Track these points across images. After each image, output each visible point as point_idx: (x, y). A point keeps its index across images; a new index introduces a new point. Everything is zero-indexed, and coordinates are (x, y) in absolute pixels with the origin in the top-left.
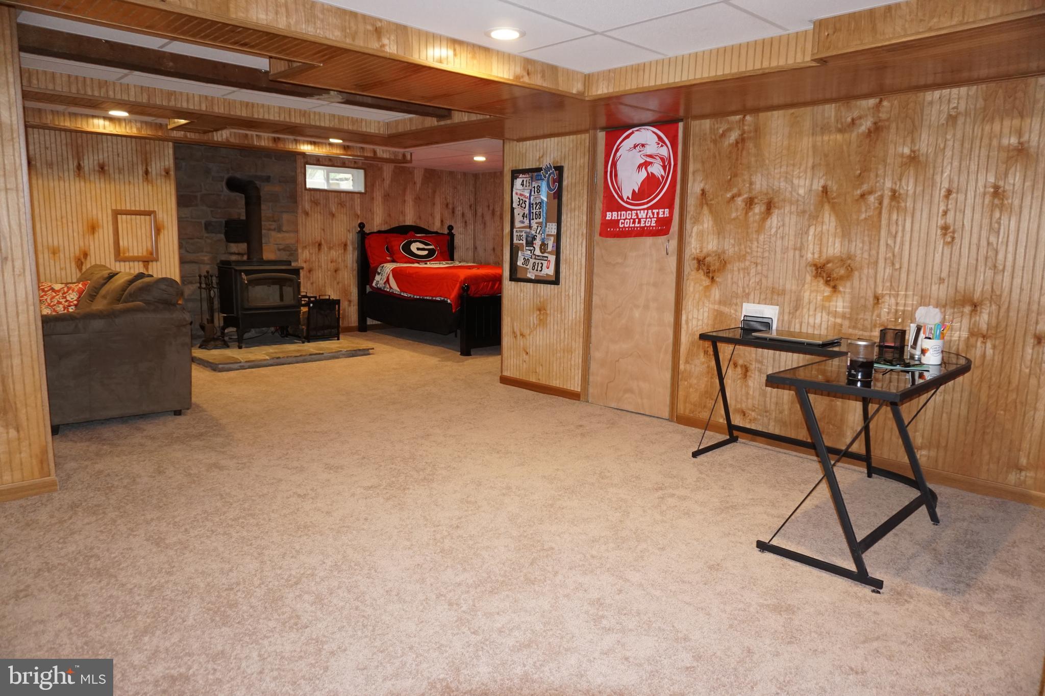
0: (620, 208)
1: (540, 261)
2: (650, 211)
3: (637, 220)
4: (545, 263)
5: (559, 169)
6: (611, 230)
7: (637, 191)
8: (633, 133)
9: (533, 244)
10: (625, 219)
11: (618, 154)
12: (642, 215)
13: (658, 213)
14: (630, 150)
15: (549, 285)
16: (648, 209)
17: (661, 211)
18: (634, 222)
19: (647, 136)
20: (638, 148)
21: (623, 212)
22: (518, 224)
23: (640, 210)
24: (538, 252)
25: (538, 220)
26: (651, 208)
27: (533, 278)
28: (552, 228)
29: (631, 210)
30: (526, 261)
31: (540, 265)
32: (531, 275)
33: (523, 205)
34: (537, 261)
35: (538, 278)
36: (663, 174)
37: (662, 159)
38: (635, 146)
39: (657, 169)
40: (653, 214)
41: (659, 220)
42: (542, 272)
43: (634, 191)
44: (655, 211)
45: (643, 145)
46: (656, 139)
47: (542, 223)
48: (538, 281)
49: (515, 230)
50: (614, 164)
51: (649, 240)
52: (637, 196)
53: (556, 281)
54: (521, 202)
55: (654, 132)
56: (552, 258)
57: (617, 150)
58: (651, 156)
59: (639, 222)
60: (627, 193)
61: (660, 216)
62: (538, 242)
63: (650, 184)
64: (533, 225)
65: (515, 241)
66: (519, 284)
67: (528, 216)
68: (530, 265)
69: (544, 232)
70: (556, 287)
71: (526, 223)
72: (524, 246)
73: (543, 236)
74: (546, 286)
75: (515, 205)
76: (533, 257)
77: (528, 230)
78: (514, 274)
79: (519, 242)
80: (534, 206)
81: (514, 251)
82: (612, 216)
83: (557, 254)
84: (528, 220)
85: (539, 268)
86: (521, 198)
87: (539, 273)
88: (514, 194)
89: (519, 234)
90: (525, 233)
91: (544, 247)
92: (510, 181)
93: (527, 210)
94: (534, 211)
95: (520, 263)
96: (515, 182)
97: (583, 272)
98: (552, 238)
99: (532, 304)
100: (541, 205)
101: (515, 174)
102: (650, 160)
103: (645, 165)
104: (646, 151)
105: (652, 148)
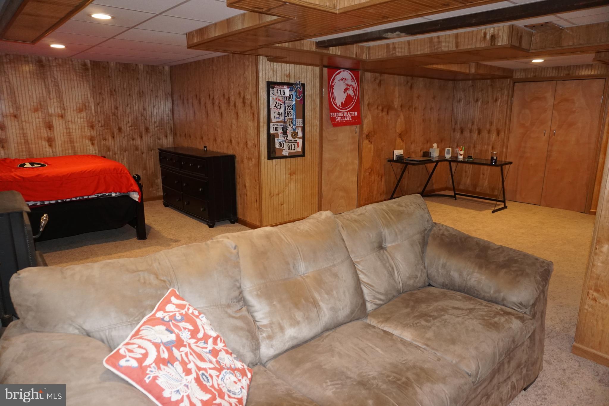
0: (336, 111)
1: (293, 144)
2: (349, 113)
3: (343, 117)
4: (296, 144)
5: (303, 85)
6: (334, 123)
7: (343, 102)
8: (341, 72)
9: (286, 132)
10: (338, 116)
11: (334, 82)
12: (345, 115)
13: (352, 114)
14: (340, 81)
15: (296, 158)
16: (347, 112)
18: (342, 119)
19: (346, 74)
20: (343, 80)
21: (337, 113)
22: (273, 120)
23: (345, 112)
24: (290, 138)
25: (290, 117)
26: (349, 111)
27: (287, 155)
28: (299, 122)
29: (341, 112)
30: (281, 144)
31: (293, 146)
32: (285, 153)
33: (279, 107)
34: (290, 144)
35: (290, 155)
36: (354, 94)
37: (353, 88)
38: (342, 79)
39: (351, 92)
40: (350, 114)
41: (352, 117)
42: (296, 150)
43: (342, 102)
44: (351, 113)
45: (346, 79)
46: (351, 78)
47: (292, 119)
48: (291, 156)
49: (271, 124)
50: (332, 87)
51: (348, 128)
52: (344, 105)
53: (302, 155)
54: (278, 104)
55: (350, 74)
56: (300, 141)
57: (334, 79)
58: (348, 85)
61: (353, 115)
62: (290, 131)
63: (349, 99)
64: (286, 120)
65: (272, 131)
66: (274, 160)
67: (283, 114)
68: (285, 146)
69: (295, 125)
70: (301, 158)
71: (282, 119)
72: (280, 134)
73: (294, 127)
74: (294, 158)
75: (272, 106)
76: (287, 141)
77: (282, 124)
78: (272, 154)
79: (275, 132)
80: (287, 108)
81: (271, 138)
82: (333, 115)
83: (303, 138)
84: (283, 117)
85: (293, 148)
86: (278, 102)
87: (293, 151)
88: (271, 99)
89: (275, 127)
90: (281, 125)
91: (295, 134)
92: (265, 89)
93: (282, 111)
94: (286, 111)
95: (277, 146)
96: (271, 90)
97: (317, 147)
98: (300, 128)
99: (284, 172)
100: (291, 107)
101: (270, 85)
102: (348, 87)
103: (346, 89)
104: (347, 82)
105: (349, 82)
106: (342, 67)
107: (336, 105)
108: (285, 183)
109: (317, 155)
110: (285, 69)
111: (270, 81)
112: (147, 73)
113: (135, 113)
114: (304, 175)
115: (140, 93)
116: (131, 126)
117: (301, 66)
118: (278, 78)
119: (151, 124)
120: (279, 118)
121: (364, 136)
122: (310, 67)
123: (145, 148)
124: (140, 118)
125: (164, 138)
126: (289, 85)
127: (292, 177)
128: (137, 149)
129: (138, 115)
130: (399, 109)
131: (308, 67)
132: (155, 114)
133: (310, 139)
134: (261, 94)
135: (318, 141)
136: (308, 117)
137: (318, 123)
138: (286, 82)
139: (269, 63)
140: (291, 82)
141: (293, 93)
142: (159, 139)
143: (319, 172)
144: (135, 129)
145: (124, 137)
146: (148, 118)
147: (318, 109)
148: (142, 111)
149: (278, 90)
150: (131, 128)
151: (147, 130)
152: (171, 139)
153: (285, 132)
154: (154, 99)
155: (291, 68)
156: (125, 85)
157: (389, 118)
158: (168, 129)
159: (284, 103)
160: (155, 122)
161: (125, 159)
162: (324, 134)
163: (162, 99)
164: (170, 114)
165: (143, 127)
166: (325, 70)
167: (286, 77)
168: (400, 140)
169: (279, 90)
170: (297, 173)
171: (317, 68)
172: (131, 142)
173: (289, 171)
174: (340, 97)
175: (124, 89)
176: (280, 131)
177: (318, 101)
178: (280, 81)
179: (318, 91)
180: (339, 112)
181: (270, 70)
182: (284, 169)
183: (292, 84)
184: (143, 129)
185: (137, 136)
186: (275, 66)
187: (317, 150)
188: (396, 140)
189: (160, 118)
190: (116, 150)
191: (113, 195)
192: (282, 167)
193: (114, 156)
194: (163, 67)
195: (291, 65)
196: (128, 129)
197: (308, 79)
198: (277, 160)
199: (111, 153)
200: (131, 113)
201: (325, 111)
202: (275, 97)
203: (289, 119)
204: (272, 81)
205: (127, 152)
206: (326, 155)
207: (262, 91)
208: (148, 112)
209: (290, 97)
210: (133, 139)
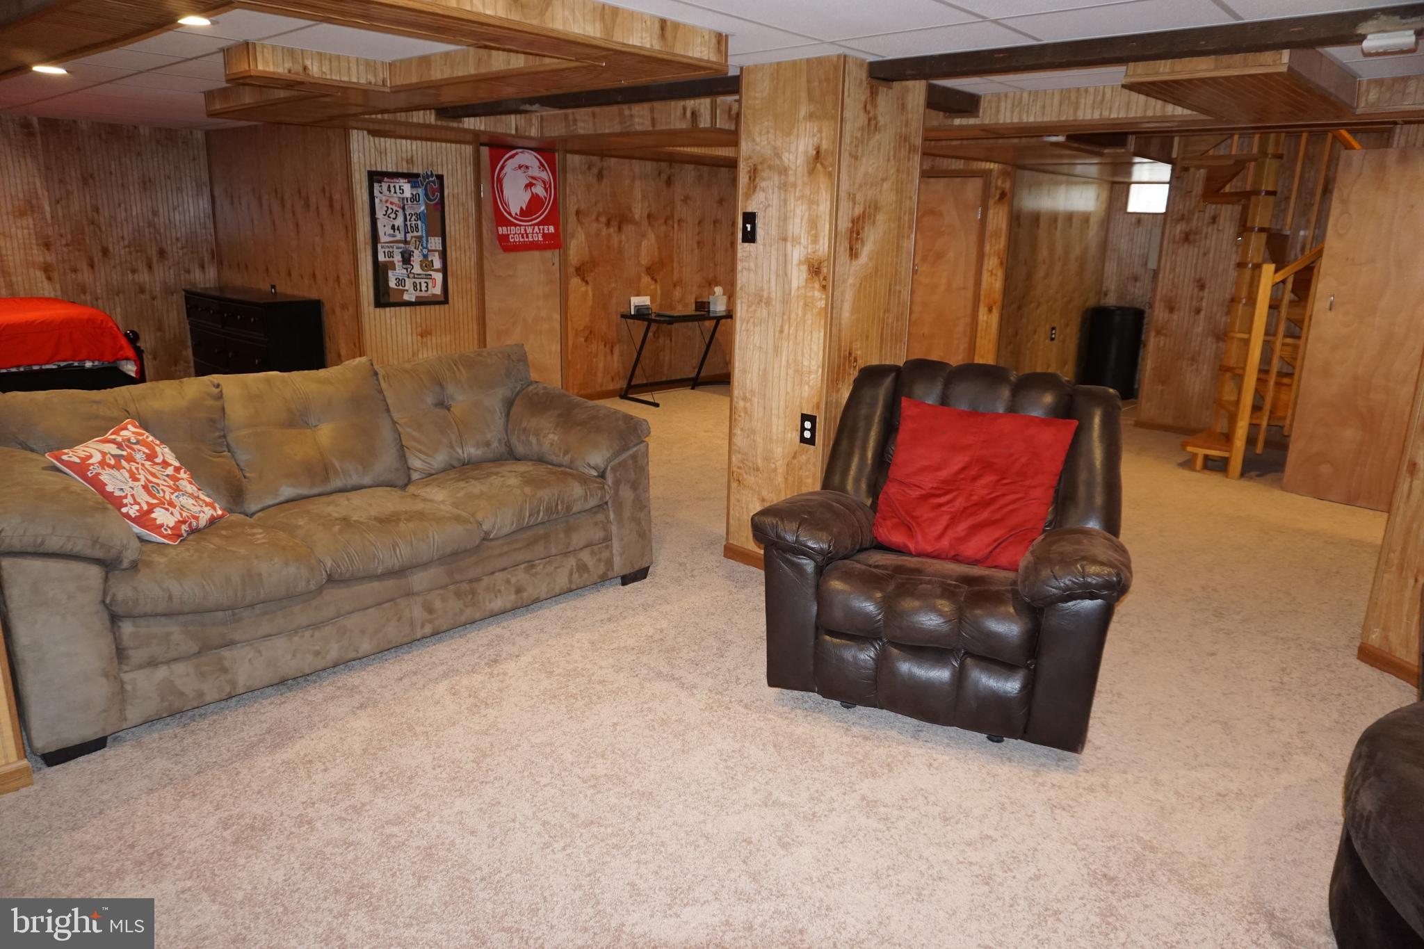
0: (509, 224)
1: (423, 281)
2: (536, 227)
3: (525, 236)
4: (430, 282)
5: (440, 178)
6: (506, 245)
7: (524, 208)
8: (517, 154)
9: (410, 260)
10: (515, 234)
11: (504, 172)
12: (529, 230)
13: (543, 229)
14: (515, 169)
15: (432, 307)
16: (534, 225)
17: (546, 227)
18: (523, 237)
19: (528, 158)
20: (523, 169)
21: (512, 228)
22: (383, 238)
23: (528, 226)
24: (417, 269)
25: (415, 234)
26: (538, 224)
27: (413, 300)
28: (435, 243)
29: (520, 226)
30: (400, 282)
31: (424, 286)
32: (409, 296)
33: (393, 216)
34: (418, 281)
35: (419, 300)
36: (545, 195)
37: (544, 182)
38: (520, 167)
39: (539, 190)
40: (539, 229)
41: (544, 235)
42: (429, 292)
43: (521, 208)
44: (541, 227)
45: (527, 167)
46: (538, 164)
47: (420, 238)
48: (420, 302)
49: (379, 247)
50: (500, 181)
51: (536, 254)
52: (527, 213)
53: (444, 299)
54: (390, 211)
55: (536, 157)
56: (438, 277)
57: (502, 168)
58: (533, 178)
59: (527, 237)
60: (515, 210)
61: (546, 231)
62: (417, 258)
63: (535, 204)
64: (408, 239)
65: (381, 258)
66: (388, 309)
67: (402, 228)
68: (409, 284)
69: (426, 248)
70: (442, 306)
71: (399, 236)
72: (397, 263)
73: (425, 251)
74: (428, 307)
75: (380, 214)
76: (411, 276)
77: (402, 245)
78: (384, 298)
79: (387, 259)
80: (408, 218)
81: (380, 271)
82: (503, 230)
83: (444, 270)
84: (403, 233)
85: (424, 288)
86: (390, 206)
87: (423, 294)
88: (377, 201)
89: (387, 250)
90: (398, 248)
91: (425, 264)
92: (365, 184)
93: (399, 222)
94: (408, 223)
95: (392, 284)
96: (376, 185)
97: (473, 287)
98: (437, 254)
99: (409, 331)
100: (419, 216)
101: (375, 177)
102: (534, 182)
103: (529, 186)
104: (530, 172)
105: (535, 171)
106: (520, 145)
107: (510, 214)
108: (410, 350)
109: (474, 301)
110: (404, 149)
111: (374, 169)
112: (158, 142)
113: (135, 220)
114: (448, 337)
115: (144, 183)
116: (129, 246)
117: (434, 144)
118: (389, 166)
119: (169, 242)
120: (394, 236)
121: (571, 270)
122: (453, 145)
123: (158, 289)
124: (147, 230)
125: (197, 270)
126: (411, 177)
127: (425, 340)
128: (142, 291)
129: (141, 224)
130: (645, 222)
131: (449, 145)
132: (178, 223)
133: (459, 272)
134: (358, 192)
135: (474, 276)
136: (453, 233)
137: (474, 245)
138: (405, 171)
139: (371, 138)
140: (415, 171)
141: (421, 191)
142: (188, 272)
143: (479, 333)
144: (137, 252)
145: (115, 267)
146: (162, 230)
147: (472, 221)
148: (151, 216)
149: (389, 187)
150: (127, 249)
151: (162, 253)
152: (212, 273)
153: (407, 258)
154: (175, 194)
155: (414, 147)
156: (113, 166)
157: (623, 237)
158: (205, 253)
159: (404, 209)
160: (177, 239)
161: (118, 310)
162: (486, 266)
163: (190, 193)
164: (210, 225)
165: (154, 248)
166: (485, 151)
167: (405, 163)
168: (650, 280)
169: (392, 185)
170: (434, 332)
171: (467, 146)
172: (130, 277)
173: (419, 330)
174: (516, 197)
175: (111, 173)
176: (397, 258)
177: (472, 206)
178: (395, 170)
179: (471, 187)
180: (516, 225)
181: (373, 151)
182: (409, 326)
183: (417, 175)
184: (153, 252)
185: (141, 266)
186: (383, 144)
187: (474, 293)
188: (639, 279)
189: (188, 231)
190: (99, 291)
191: (88, 364)
192: (404, 322)
193: (95, 302)
194: (191, 133)
195: (414, 143)
196: (123, 252)
197: (450, 166)
198: (393, 309)
199: (88, 298)
200: (126, 220)
201: (487, 225)
202: (384, 199)
203: (415, 237)
204: (379, 169)
205: (121, 295)
206: (492, 304)
207: (358, 187)
208: (162, 220)
209: (415, 198)
210: (134, 271)
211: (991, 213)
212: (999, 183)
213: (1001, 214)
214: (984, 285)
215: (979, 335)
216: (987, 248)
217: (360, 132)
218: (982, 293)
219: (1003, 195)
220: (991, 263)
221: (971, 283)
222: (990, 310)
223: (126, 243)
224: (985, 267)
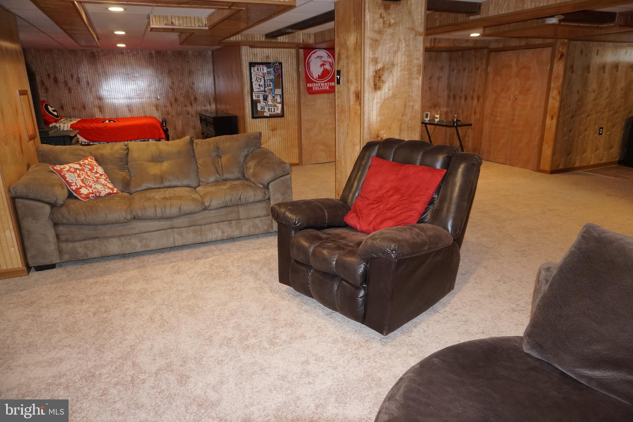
0: (313, 82)
1: (272, 108)
2: (326, 83)
3: (320, 87)
4: (276, 108)
5: (281, 63)
6: (310, 91)
7: (320, 75)
8: (316, 51)
9: (267, 99)
10: (315, 87)
11: (310, 59)
12: (322, 85)
13: (329, 84)
14: (316, 58)
15: (277, 118)
16: (325, 82)
17: (331, 83)
18: (319, 88)
19: (323, 53)
20: (319, 58)
21: (314, 84)
22: (255, 90)
23: (322, 83)
24: (270, 103)
25: (269, 88)
26: (327, 82)
27: (268, 115)
28: (278, 91)
29: (318, 83)
30: (263, 108)
32: (267, 114)
33: (259, 80)
34: (270, 108)
35: (271, 115)
36: (330, 68)
37: (330, 63)
38: (318, 57)
39: (327, 67)
40: (327, 84)
41: (330, 87)
42: (275, 112)
43: (319, 75)
44: (328, 83)
45: (322, 57)
46: (327, 55)
47: (271, 89)
48: (272, 117)
49: (253, 93)
50: (308, 64)
51: (326, 95)
52: (321, 77)
53: (282, 115)
54: (258, 78)
55: (326, 52)
56: (280, 106)
57: (310, 58)
58: (325, 61)
59: (321, 88)
60: (315, 75)
61: (331, 85)
62: (270, 98)
63: (325, 72)
64: (266, 90)
65: (254, 98)
66: (257, 119)
67: (263, 85)
68: (266, 109)
69: (274, 93)
70: (281, 118)
71: (262, 89)
72: (261, 100)
73: (273, 95)
74: (275, 119)
75: (254, 80)
76: (267, 105)
77: (263, 93)
78: (256, 115)
79: (257, 98)
80: (266, 81)
81: (254, 103)
82: (309, 85)
83: (282, 103)
84: (264, 87)
85: (273, 110)
86: (258, 76)
87: (272, 113)
88: (253, 75)
89: (257, 95)
90: (261, 94)
91: (274, 100)
92: (248, 68)
93: (262, 83)
94: (266, 83)
95: (259, 109)
96: (252, 68)
97: (296, 110)
98: (279, 96)
99: (267, 128)
100: (271, 80)
101: (252, 65)
102: (325, 63)
103: (323, 65)
104: (323, 59)
105: (326, 58)
106: (318, 47)
107: (313, 78)
108: (267, 136)
109: (296, 115)
110: (265, 52)
111: (252, 61)
112: (195, 57)
113: (186, 87)
114: (284, 131)
115: (190, 72)
116: (184, 97)
117: (278, 49)
118: (258, 60)
119: (198, 95)
120: (260, 89)
122: (287, 50)
123: (194, 112)
124: (190, 90)
125: (208, 105)
126: (267, 64)
127: (274, 132)
128: (188, 113)
129: (188, 88)
131: (285, 49)
132: (201, 87)
133: (289, 104)
134: (245, 71)
135: (296, 105)
136: (286, 87)
137: (296, 92)
138: (265, 61)
139: (251, 49)
140: (270, 61)
141: (272, 70)
142: (205, 106)
143: (298, 130)
144: (187, 99)
145: (179, 105)
146: (196, 90)
147: (295, 82)
148: (192, 85)
149: (258, 68)
151: (196, 99)
152: (213, 106)
153: (265, 98)
154: (200, 76)
155: (269, 51)
156: (179, 67)
158: (211, 99)
159: (264, 77)
160: (201, 93)
161: (180, 121)
162: (302, 101)
163: (206, 76)
164: (213, 88)
165: (193, 97)
166: (301, 51)
167: (265, 58)
169: (259, 68)
170: (277, 129)
171: (293, 50)
172: (184, 108)
173: (271, 128)
174: (316, 70)
175: (178, 70)
176: (261, 98)
177: (295, 75)
178: (261, 61)
179: (295, 67)
180: (316, 83)
181: (251, 54)
182: (267, 126)
183: (270, 63)
184: (192, 98)
185: (188, 104)
186: (255, 51)
187: (296, 112)
189: (205, 90)
190: (173, 114)
192: (264, 124)
193: (172, 118)
194: (207, 52)
195: (269, 49)
196: (182, 99)
197: (285, 58)
198: (260, 119)
199: (170, 117)
200: (183, 87)
201: (302, 83)
202: (255, 73)
203: (269, 89)
204: (254, 61)
205: (181, 116)
206: (304, 117)
207: (245, 69)
208: (196, 86)
209: (269, 73)
210: (186, 106)
211: (555, 65)
212: (560, 49)
213: (560, 66)
214: (550, 105)
215: (546, 131)
216: (552, 85)
217: (246, 47)
218: (548, 109)
219: (562, 55)
220: (554, 93)
221: (543, 104)
222: (552, 118)
223: (183, 96)
224: (551, 95)
